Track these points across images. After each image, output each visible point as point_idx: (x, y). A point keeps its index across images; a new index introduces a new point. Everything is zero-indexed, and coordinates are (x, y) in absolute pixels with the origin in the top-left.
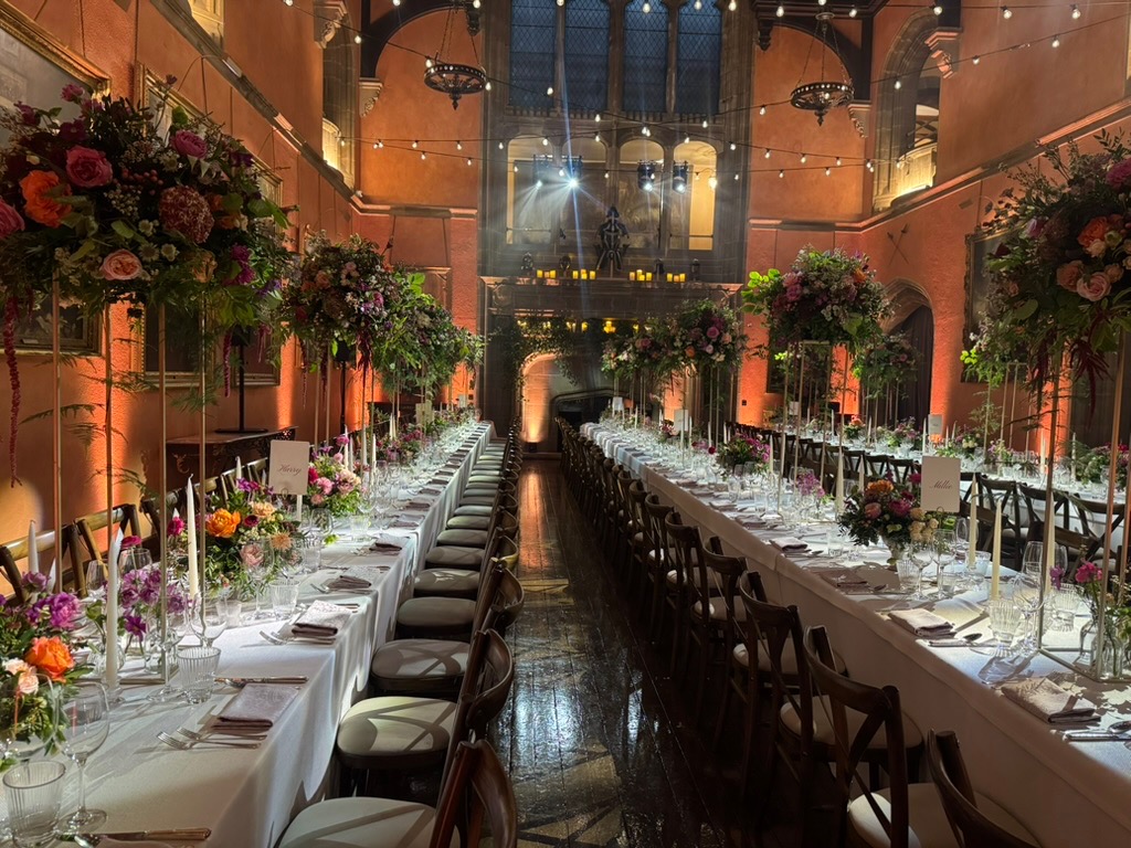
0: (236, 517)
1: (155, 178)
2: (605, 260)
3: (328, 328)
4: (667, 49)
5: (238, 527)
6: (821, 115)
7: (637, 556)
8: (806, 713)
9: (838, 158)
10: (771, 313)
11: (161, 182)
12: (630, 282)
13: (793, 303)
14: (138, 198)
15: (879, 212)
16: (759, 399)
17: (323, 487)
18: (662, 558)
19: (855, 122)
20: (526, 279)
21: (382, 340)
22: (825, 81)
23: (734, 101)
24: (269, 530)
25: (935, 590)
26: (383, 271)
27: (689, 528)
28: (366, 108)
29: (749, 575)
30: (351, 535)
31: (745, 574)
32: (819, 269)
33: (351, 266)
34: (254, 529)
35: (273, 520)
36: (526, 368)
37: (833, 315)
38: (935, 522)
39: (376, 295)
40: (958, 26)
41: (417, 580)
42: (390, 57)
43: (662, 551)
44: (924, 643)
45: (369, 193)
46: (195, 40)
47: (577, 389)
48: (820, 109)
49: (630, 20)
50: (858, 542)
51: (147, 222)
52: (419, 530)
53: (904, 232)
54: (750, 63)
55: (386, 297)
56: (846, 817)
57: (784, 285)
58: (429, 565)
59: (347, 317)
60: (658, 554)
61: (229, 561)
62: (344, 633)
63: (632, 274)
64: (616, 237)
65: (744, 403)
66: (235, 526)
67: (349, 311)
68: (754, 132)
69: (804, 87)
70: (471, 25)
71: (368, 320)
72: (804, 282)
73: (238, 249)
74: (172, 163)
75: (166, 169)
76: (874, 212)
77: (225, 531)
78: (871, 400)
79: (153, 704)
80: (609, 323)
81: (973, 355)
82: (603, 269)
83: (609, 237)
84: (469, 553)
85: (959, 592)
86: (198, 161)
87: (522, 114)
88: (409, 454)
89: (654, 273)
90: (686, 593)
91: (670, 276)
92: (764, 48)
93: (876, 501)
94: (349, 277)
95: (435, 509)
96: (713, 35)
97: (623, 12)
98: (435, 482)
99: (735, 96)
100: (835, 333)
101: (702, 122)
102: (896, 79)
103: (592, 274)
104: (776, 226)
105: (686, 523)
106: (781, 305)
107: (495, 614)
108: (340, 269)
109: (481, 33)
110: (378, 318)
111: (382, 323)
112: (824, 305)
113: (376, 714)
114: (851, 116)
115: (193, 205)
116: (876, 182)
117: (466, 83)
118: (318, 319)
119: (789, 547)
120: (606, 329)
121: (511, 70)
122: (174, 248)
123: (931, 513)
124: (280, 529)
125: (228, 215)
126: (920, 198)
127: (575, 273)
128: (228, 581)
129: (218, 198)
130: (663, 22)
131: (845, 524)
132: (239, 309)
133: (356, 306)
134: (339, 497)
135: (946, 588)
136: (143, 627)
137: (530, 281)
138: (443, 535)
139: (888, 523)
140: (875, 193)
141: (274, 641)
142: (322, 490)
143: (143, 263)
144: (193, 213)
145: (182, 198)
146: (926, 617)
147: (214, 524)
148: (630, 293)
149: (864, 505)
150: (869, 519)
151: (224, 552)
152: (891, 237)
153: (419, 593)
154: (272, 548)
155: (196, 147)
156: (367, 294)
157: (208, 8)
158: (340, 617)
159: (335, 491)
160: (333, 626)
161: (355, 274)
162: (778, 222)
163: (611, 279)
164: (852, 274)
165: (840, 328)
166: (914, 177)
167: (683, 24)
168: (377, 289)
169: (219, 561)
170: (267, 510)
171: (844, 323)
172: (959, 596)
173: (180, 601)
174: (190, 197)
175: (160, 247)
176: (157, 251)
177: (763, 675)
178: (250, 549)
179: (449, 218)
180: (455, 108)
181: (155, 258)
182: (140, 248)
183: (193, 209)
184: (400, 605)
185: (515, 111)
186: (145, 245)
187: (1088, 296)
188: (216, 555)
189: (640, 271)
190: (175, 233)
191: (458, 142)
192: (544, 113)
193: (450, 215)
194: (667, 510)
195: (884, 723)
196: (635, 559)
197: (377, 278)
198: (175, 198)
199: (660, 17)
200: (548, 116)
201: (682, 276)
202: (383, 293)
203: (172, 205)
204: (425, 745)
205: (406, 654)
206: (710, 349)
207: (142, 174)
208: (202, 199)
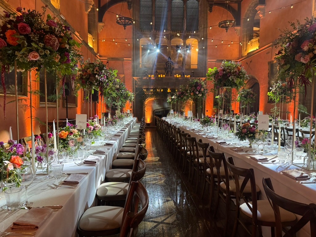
0: (67, 133)
1: (43, 32)
2: (167, 71)
3: (91, 85)
4: (183, 13)
5: (68, 135)
6: (227, 30)
7: (179, 150)
8: (227, 184)
9: (232, 42)
10: (215, 79)
11: (44, 33)
12: (175, 78)
13: (221, 76)
14: (38, 37)
15: (244, 57)
16: (211, 110)
17: (91, 128)
18: (186, 149)
19: (236, 32)
20: (145, 77)
21: (106, 88)
22: (228, 19)
23: (203, 27)
24: (76, 137)
25: (263, 151)
26: (106, 69)
27: (193, 138)
28: (100, 31)
29: (210, 147)
30: (99, 142)
31: (209, 147)
32: (228, 66)
33: (97, 68)
34: (72, 135)
35: (77, 134)
36: (146, 102)
37: (232, 79)
38: (262, 133)
39: (104, 76)
40: (265, 4)
41: (117, 155)
42: (106, 16)
43: (185, 147)
44: (260, 163)
45: (101, 54)
46: (52, 10)
47: (160, 108)
48: (227, 28)
49: (173, 5)
50: (241, 140)
51: (41, 43)
52: (118, 141)
53: (251, 62)
54: (207, 16)
55: (107, 76)
56: (240, 209)
57: (218, 71)
58: (120, 152)
59: (96, 82)
60: (184, 148)
61: (65, 144)
62: (98, 163)
63: (175, 76)
64: (170, 65)
65: (207, 111)
66: (66, 135)
67: (97, 80)
68: (208, 35)
69: (222, 22)
70: (129, 7)
71: (102, 83)
72: (224, 70)
73: (66, 53)
74: (47, 28)
75: (45, 30)
76: (242, 57)
77: (64, 137)
78: (243, 108)
79: (45, 179)
80: (169, 89)
81: (271, 93)
82: (167, 74)
83: (168, 65)
84: (132, 149)
85: (269, 152)
86: (55, 28)
87: (143, 31)
88: (114, 123)
89: (181, 75)
90: (192, 157)
91: (186, 76)
92: (211, 11)
93: (245, 128)
94: (96, 71)
95: (122, 136)
96: (196, 8)
97: (171, 2)
98: (121, 130)
99: (203, 25)
100: (233, 84)
101: (194, 32)
102: (248, 18)
103: (164, 76)
104: (215, 61)
105: (192, 136)
106: (217, 77)
107: (140, 156)
108: (94, 69)
109: (131, 9)
110: (105, 82)
111: (106, 84)
112: (229, 76)
113: (107, 186)
114: (235, 30)
115: (54, 40)
116: (242, 48)
117: (128, 22)
118: (88, 83)
119: (221, 143)
120: (168, 91)
121: (140, 20)
122: (48, 51)
123: (261, 130)
124: (79, 136)
125: (63, 43)
126: (255, 52)
127: (159, 76)
128: (65, 150)
129: (61, 39)
130: (182, 5)
131: (237, 135)
132: (67, 70)
133: (99, 79)
134: (95, 131)
135: (265, 151)
136: (42, 160)
137: (147, 78)
138: (124, 145)
139: (249, 134)
140: (242, 51)
141: (78, 165)
142: (90, 129)
143: (40, 55)
144: (54, 42)
145: (50, 37)
146: (260, 157)
147: (61, 135)
148: (175, 81)
149: (242, 130)
150: (243, 133)
151: (64, 142)
152: (247, 63)
153: (118, 158)
154: (77, 142)
155: (54, 24)
156: (102, 75)
157: (55, 1)
158: (97, 159)
159: (94, 129)
160: (95, 161)
161: (98, 70)
162: (216, 60)
163: (169, 77)
164: (237, 68)
165: (234, 83)
166: (253, 47)
167: (188, 5)
168: (104, 74)
169: (63, 145)
170: (76, 131)
171: (235, 81)
172: (269, 153)
173: (52, 152)
174: (53, 37)
175: (44, 51)
176: (44, 52)
177: (215, 176)
178: (71, 141)
179: (124, 61)
180: (125, 29)
181: (43, 54)
182: (39, 51)
183: (54, 41)
184: (113, 161)
185: (141, 31)
186: (41, 50)
187: (304, 62)
188: (61, 143)
189: (177, 75)
190: (49, 47)
191: (126, 39)
192: (150, 31)
193: (124, 60)
194: (187, 134)
195: (250, 179)
196: (178, 150)
197: (104, 71)
198: (49, 37)
199: (181, 4)
200: (151, 32)
201: (189, 76)
202: (106, 75)
203: (48, 39)
204: (121, 193)
205: (115, 172)
206: (197, 93)
207: (39, 31)
208: (56, 38)
